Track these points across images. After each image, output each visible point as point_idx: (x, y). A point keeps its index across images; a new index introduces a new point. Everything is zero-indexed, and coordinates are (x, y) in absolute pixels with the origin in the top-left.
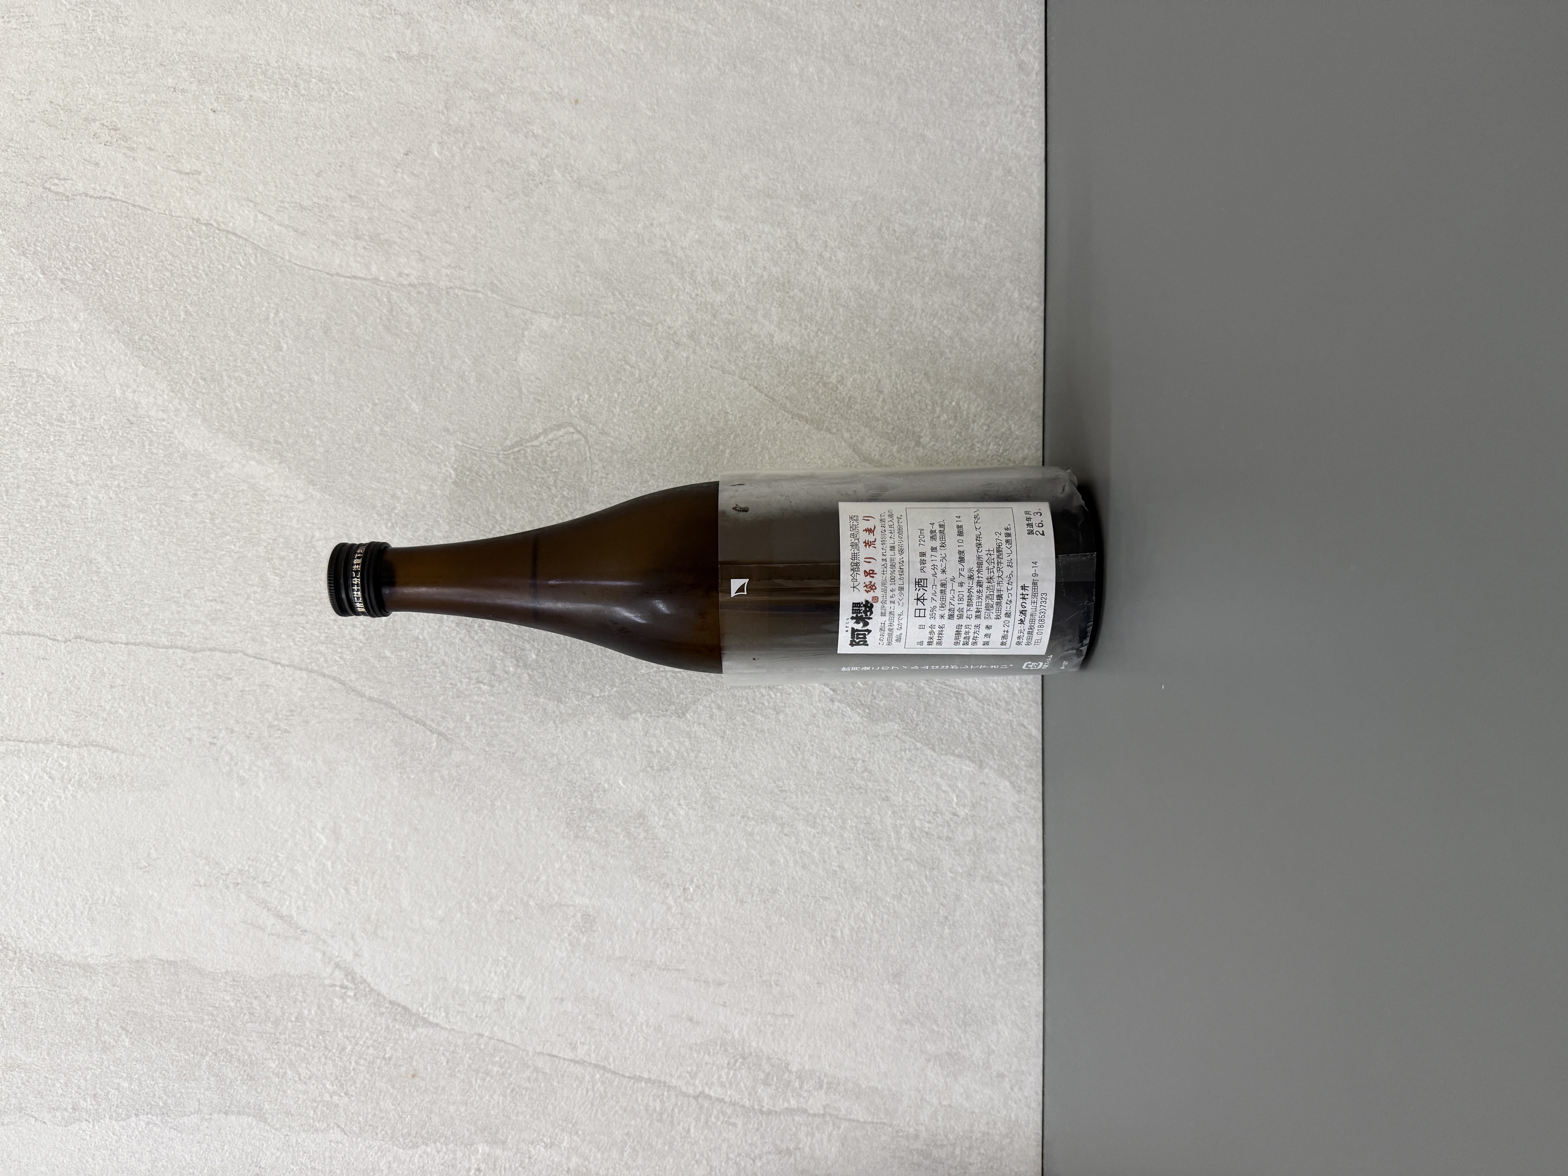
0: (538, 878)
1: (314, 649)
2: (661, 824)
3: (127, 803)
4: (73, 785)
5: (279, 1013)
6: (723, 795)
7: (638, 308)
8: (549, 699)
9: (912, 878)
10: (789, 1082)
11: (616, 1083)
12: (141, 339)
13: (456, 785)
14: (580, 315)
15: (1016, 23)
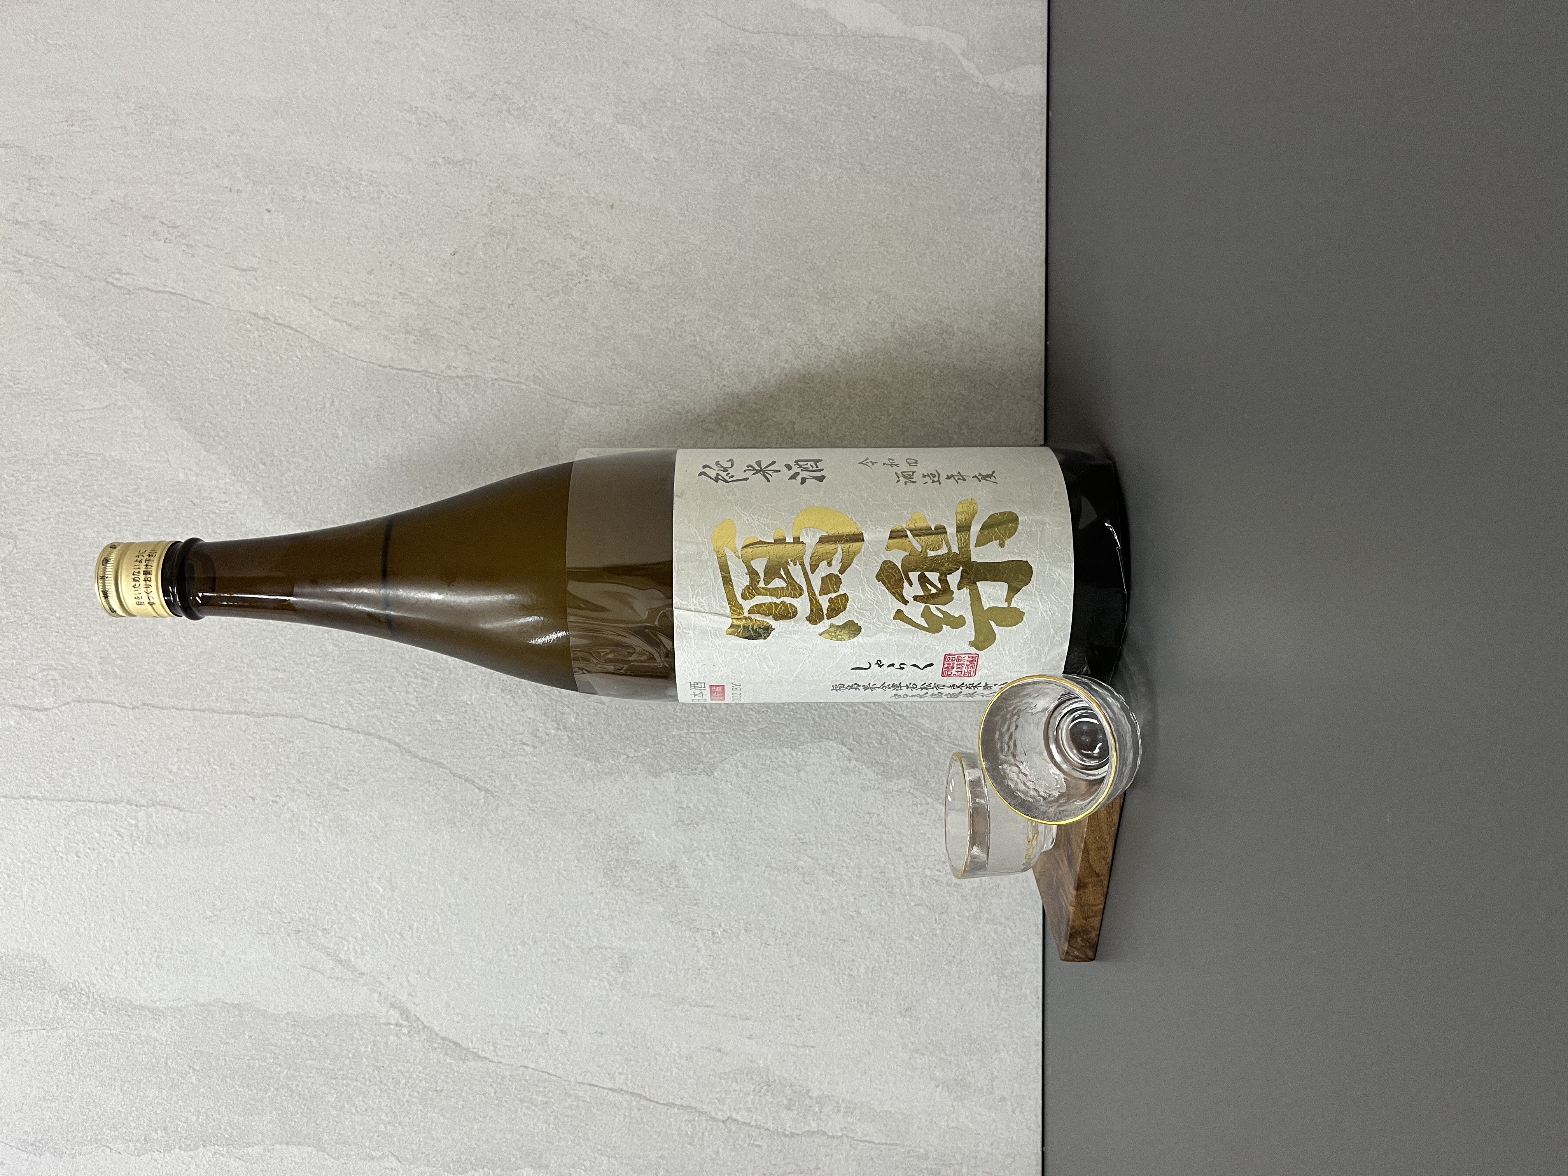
0: (578, 923)
1: (371, 713)
2: (691, 873)
3: (193, 857)
4: (141, 842)
5: (337, 1050)
6: (749, 847)
7: (669, 397)
8: (588, 759)
9: (923, 921)
10: (810, 1107)
11: (650, 1110)
12: (203, 425)
13: (502, 839)
14: (616, 404)
15: (1019, 133)
